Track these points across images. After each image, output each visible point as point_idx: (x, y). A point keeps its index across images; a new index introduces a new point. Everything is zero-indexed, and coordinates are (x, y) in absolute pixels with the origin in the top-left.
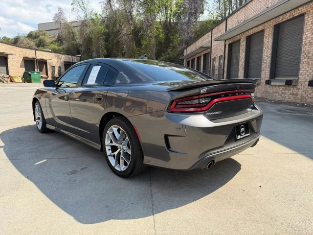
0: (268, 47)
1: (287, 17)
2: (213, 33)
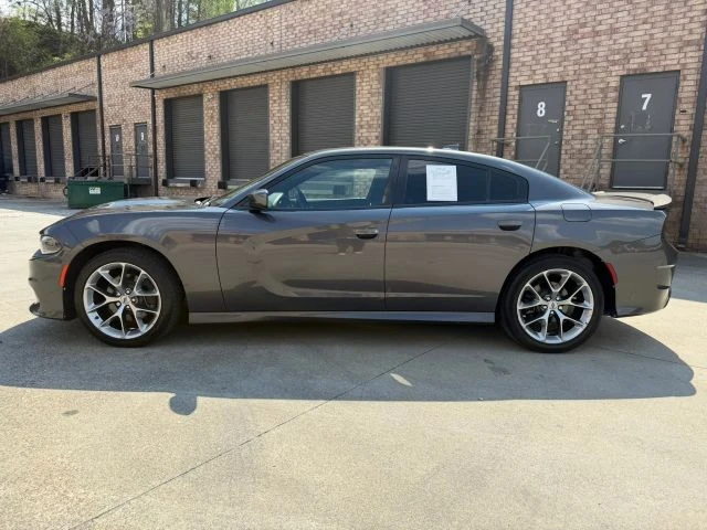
0: (281, 121)
1: (319, 71)
2: (103, 64)
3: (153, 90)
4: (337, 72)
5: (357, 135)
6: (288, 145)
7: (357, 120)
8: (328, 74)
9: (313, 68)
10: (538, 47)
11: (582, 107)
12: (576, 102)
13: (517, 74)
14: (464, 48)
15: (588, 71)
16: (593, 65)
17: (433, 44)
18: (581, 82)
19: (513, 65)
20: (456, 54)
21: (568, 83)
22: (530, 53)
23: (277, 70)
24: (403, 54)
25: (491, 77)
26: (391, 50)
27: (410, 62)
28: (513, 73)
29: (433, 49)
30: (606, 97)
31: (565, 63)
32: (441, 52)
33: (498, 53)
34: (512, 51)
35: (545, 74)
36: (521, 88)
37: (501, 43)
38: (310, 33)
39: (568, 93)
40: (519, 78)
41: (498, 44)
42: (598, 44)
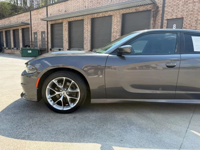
0: (88, 31)
1: (101, 15)
2: (32, 14)
3: (47, 21)
4: (106, 15)
5: (112, 35)
6: (90, 38)
7: (113, 30)
8: (103, 16)
9: (98, 14)
10: (174, 7)
11: (189, 26)
12: (187, 24)
13: (167, 15)
14: (149, 7)
15: (191, 14)
16: (192, 12)
17: (139, 6)
18: (188, 18)
19: (165, 13)
20: (146, 9)
21: (184, 18)
22: (171, 9)
23: (87, 15)
24: (128, 9)
25: (157, 16)
26: (124, 8)
27: (130, 12)
28: (165, 15)
29: (138, 8)
30: (197, 22)
31: (184, 12)
32: (141, 9)
33: (160, 9)
34: (165, 8)
35: (176, 16)
36: (168, 20)
37: (161, 6)
38: (98, 3)
39: (184, 21)
40: (167, 16)
41: (160, 6)
42: (195, 6)
